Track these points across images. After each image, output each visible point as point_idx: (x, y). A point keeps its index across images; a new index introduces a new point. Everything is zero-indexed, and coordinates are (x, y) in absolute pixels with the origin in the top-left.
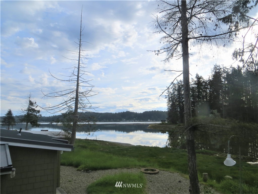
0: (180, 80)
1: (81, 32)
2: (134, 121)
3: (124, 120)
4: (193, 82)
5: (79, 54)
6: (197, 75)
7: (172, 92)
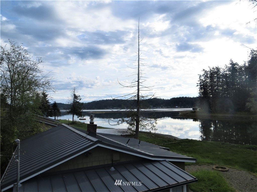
0: (212, 67)
1: (139, 42)
2: (161, 107)
3: (151, 107)
4: (227, 69)
5: (139, 62)
6: (231, 61)
7: (204, 80)
